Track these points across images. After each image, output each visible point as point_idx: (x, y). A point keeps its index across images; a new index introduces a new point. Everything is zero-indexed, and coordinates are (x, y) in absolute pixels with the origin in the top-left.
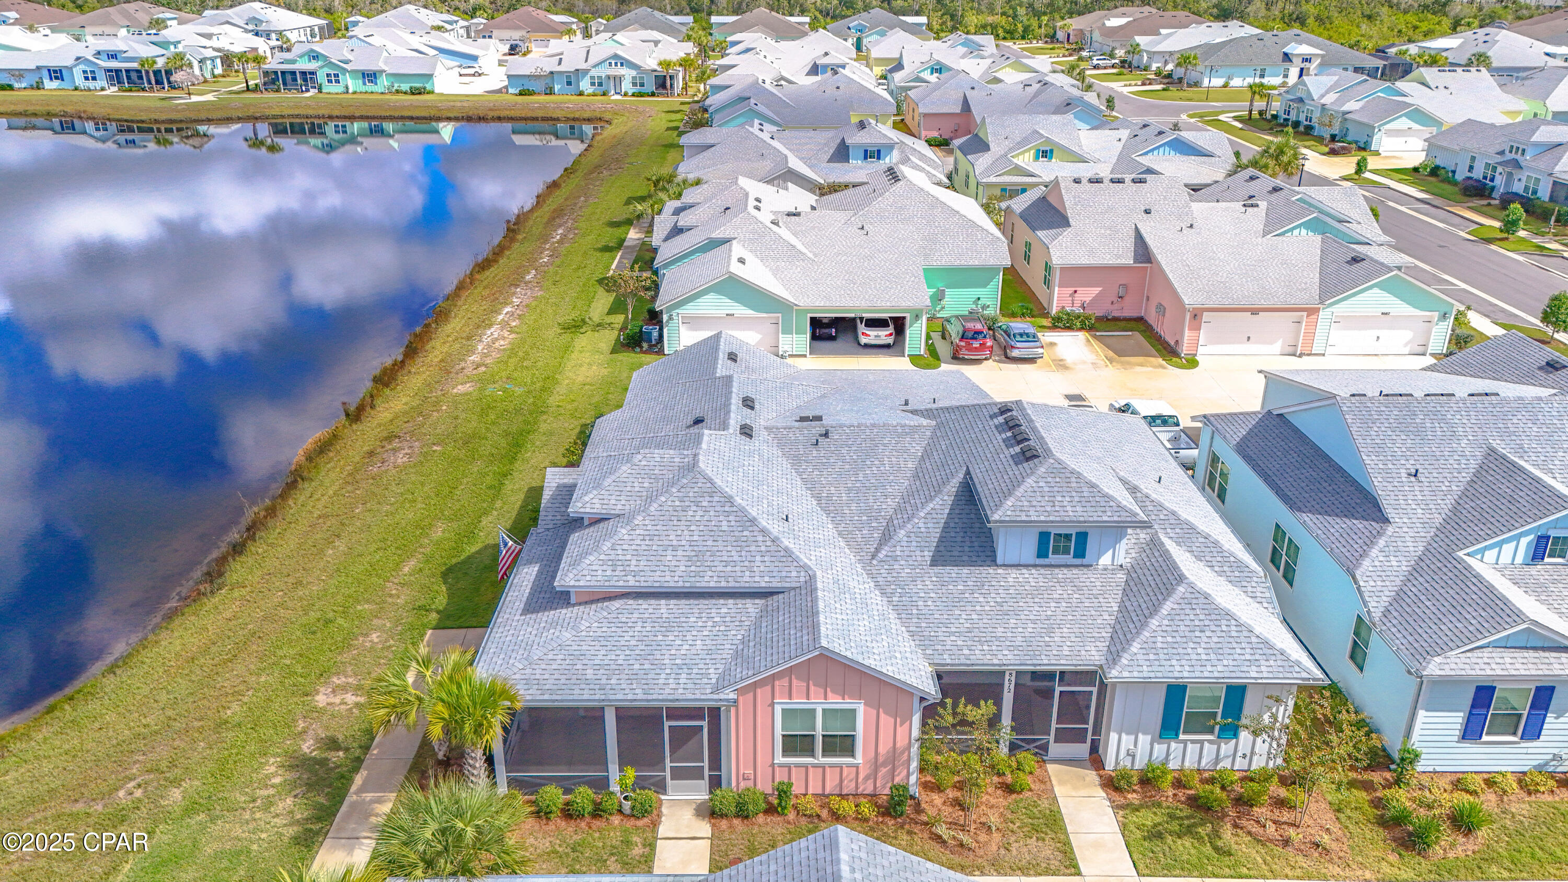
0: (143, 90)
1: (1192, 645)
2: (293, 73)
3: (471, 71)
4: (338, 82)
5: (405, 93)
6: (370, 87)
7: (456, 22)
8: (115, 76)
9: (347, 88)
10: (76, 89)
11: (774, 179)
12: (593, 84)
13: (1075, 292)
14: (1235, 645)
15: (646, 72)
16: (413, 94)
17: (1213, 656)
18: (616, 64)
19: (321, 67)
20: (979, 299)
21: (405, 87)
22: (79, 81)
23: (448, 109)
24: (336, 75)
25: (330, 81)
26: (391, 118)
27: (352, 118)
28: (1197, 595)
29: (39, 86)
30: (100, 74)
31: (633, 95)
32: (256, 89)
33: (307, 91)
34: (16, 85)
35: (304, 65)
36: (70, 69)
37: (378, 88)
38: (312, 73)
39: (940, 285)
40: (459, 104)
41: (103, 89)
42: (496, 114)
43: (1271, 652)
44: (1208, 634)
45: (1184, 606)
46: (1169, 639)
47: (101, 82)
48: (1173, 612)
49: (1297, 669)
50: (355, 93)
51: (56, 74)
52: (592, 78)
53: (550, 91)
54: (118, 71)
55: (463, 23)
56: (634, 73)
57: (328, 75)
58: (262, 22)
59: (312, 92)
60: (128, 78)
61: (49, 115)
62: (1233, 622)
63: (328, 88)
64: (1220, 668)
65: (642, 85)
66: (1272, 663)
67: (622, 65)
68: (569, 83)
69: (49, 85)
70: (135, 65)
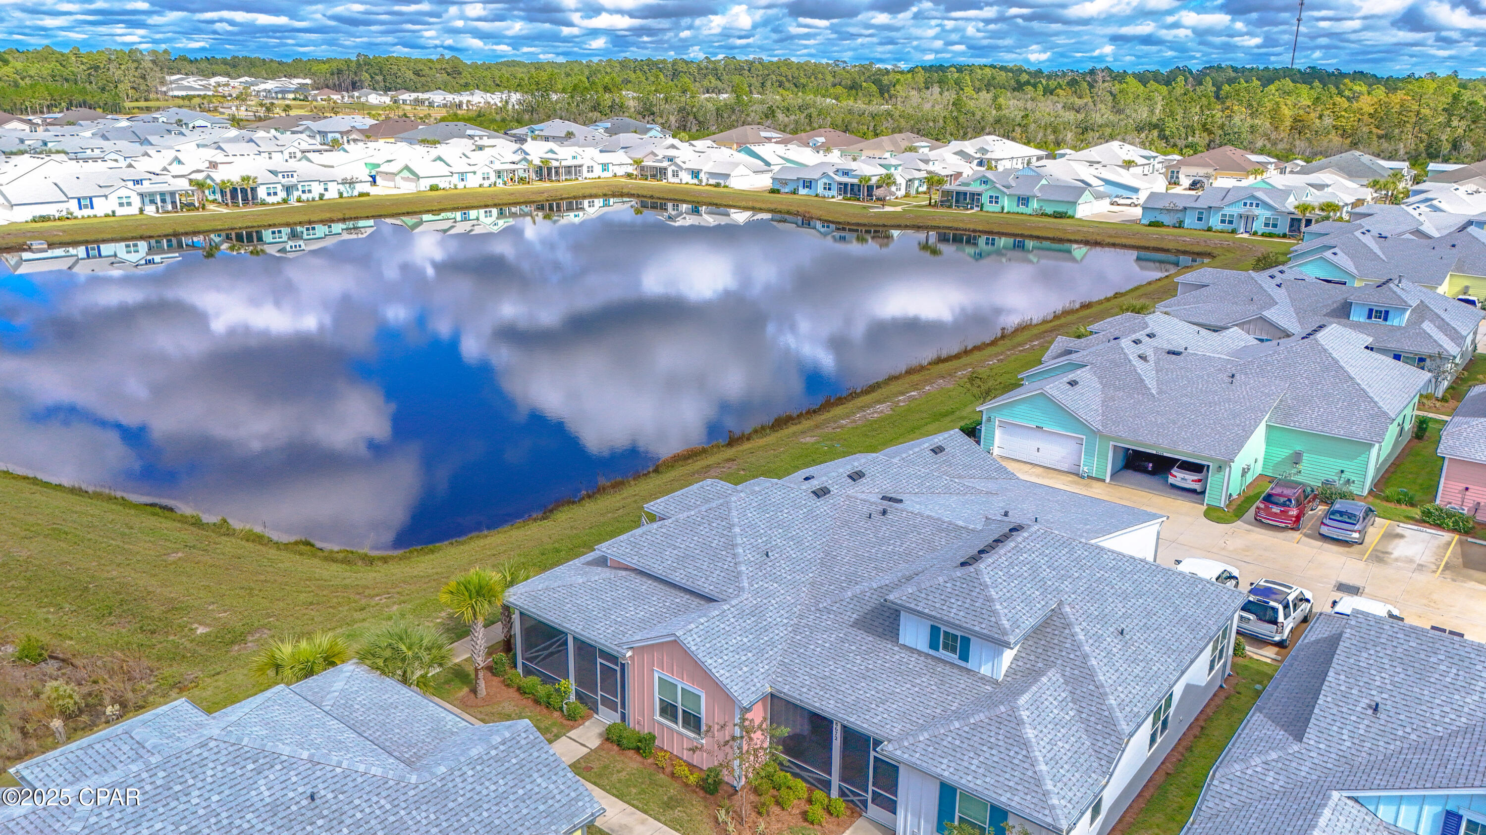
0: (859, 200)
1: (972, 754)
2: (965, 194)
3: (1129, 202)
4: (997, 202)
5: (1049, 216)
6: (1022, 209)
7: (1154, 158)
8: (844, 188)
9: (1003, 208)
10: (817, 196)
11: (1244, 323)
12: (1223, 221)
13: (1467, 489)
14: (1008, 770)
15: (1281, 213)
16: (1056, 217)
17: (981, 771)
18: (1251, 205)
19: (987, 190)
20: (1342, 472)
21: (1049, 210)
22: (820, 190)
23: (1074, 233)
24: (997, 198)
25: (991, 202)
26: (1031, 237)
27: (1001, 234)
28: (1012, 719)
29: (795, 192)
30: (835, 187)
31: (1262, 235)
32: (935, 205)
33: (972, 208)
34: (783, 190)
35: (976, 187)
36: (816, 181)
37: (1029, 211)
38: (979, 195)
39: (1298, 448)
40: (1085, 229)
41: (833, 197)
42: (1112, 240)
43: (1036, 789)
44: (994, 752)
45: (993, 723)
46: (957, 742)
47: (834, 192)
48: (981, 724)
49: (1047, 812)
50: (1008, 213)
51: (808, 184)
52: (1224, 215)
53: (1180, 225)
54: (846, 185)
55: (1161, 158)
56: (1268, 214)
57: (991, 197)
58: (987, 151)
59: (976, 209)
60: (852, 190)
61: (797, 214)
62: (1024, 752)
63: (990, 207)
64: (979, 782)
65: (1275, 226)
66: (1028, 798)
67: (1257, 205)
68: (1200, 219)
69: (803, 191)
70: (856, 181)
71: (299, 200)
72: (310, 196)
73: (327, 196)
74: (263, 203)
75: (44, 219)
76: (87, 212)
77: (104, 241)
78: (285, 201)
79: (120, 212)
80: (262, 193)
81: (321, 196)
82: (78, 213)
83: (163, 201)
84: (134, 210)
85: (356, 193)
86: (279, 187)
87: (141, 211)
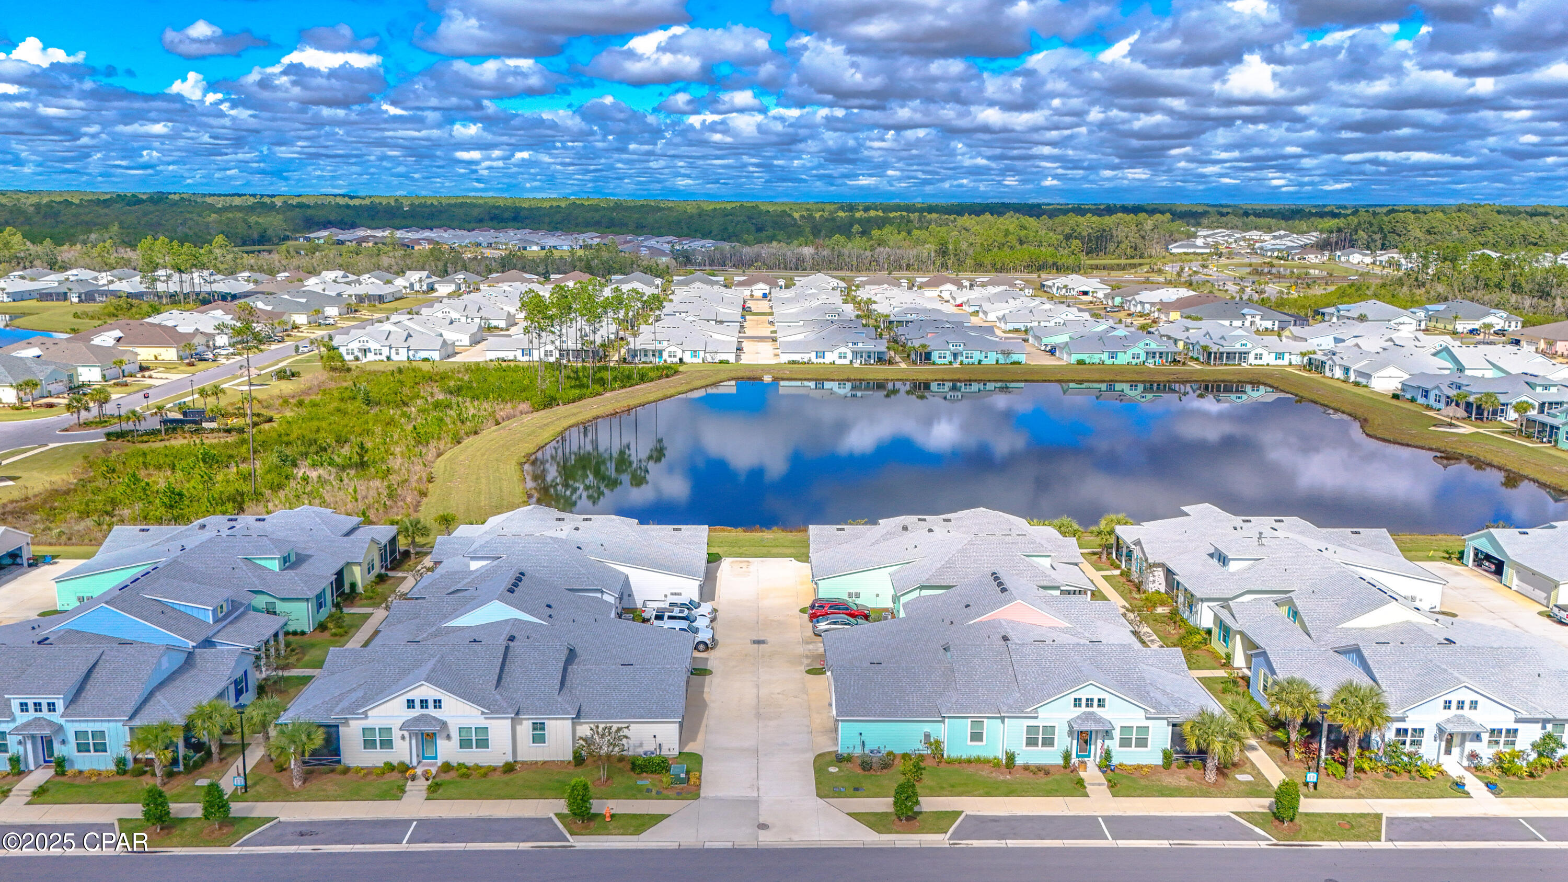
10: (1427, 406)
22: (1432, 401)
29: (1413, 400)
30: (1443, 399)
38: (1557, 428)
47: (1442, 405)
51: (1426, 393)
69: (1419, 401)
71: (961, 363)
72: (970, 361)
73: (985, 361)
74: (934, 364)
75: (794, 362)
76: (820, 360)
77: (827, 380)
78: (951, 363)
79: (839, 362)
80: (935, 356)
81: (980, 362)
82: (814, 360)
83: (869, 357)
84: (847, 362)
85: (1008, 361)
86: (948, 353)
87: (851, 362)
